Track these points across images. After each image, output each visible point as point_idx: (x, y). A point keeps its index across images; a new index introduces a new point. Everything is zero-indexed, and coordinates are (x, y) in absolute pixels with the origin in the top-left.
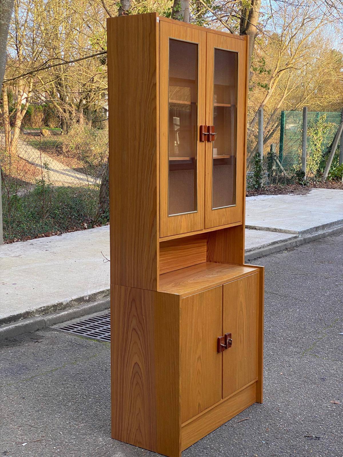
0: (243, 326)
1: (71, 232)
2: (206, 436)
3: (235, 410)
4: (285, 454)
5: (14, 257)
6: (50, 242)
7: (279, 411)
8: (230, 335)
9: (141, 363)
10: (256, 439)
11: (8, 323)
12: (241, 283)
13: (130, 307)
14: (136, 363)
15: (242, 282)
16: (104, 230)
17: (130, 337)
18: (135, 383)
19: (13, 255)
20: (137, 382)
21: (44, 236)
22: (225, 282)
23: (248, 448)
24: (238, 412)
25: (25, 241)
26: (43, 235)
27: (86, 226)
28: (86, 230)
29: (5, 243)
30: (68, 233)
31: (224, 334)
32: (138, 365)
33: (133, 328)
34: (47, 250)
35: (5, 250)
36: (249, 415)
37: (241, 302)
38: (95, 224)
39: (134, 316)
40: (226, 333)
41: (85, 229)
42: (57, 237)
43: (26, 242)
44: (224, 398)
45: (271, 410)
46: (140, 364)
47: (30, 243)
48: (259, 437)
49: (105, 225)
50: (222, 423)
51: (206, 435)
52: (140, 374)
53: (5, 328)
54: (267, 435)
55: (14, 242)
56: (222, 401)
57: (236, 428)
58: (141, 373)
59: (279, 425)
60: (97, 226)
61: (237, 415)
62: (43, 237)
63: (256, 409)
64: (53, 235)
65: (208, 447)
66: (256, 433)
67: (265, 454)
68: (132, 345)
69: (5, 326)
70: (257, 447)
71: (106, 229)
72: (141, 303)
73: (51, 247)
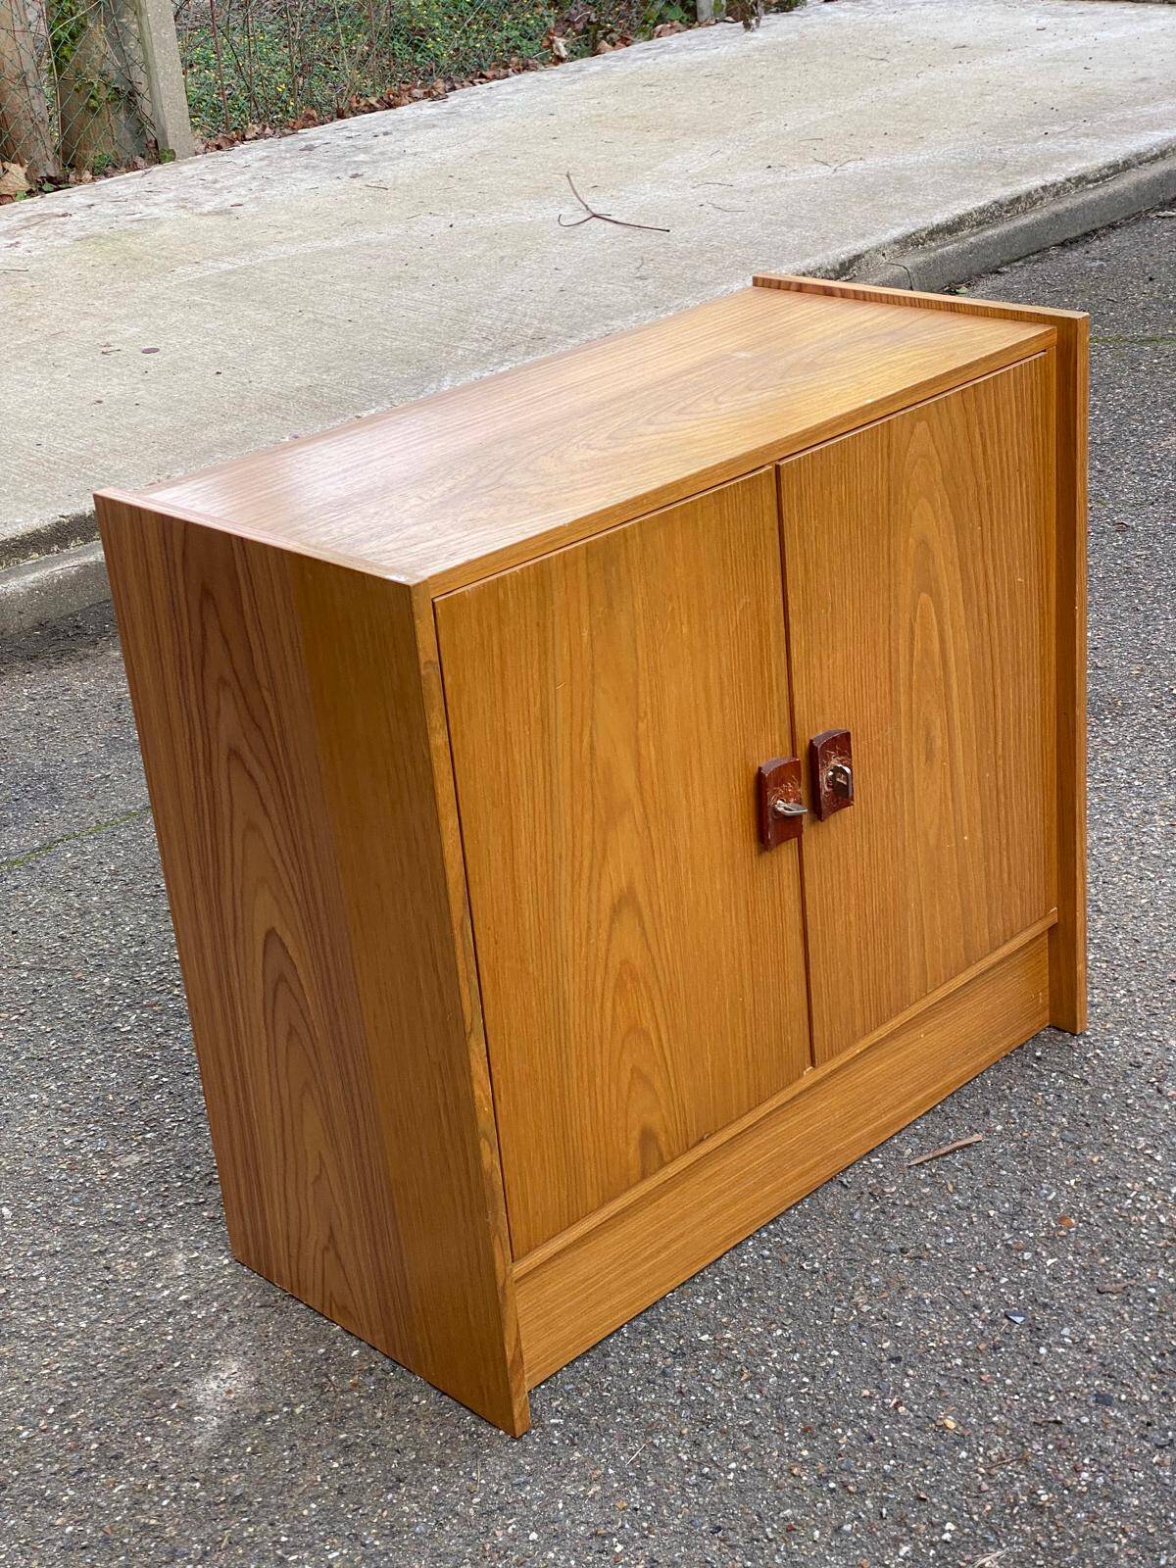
0: (939, 673)
1: (495, 78)
2: (715, 1262)
3: (910, 1095)
4: (1116, 1420)
5: (209, 213)
6: (386, 134)
7: (1159, 1091)
8: (841, 743)
9: (292, 934)
10: (983, 1293)
11: (56, 548)
12: (917, 431)
13: (197, 630)
14: (271, 933)
15: (921, 426)
16: (635, 60)
17: (225, 797)
18: (282, 1029)
19: (207, 208)
20: (290, 1025)
21: (378, 106)
22: (795, 445)
23: (922, 1359)
24: (933, 1097)
25: (285, 135)
26: (373, 101)
27: (562, 48)
28: (561, 66)
29: (207, 147)
30: (479, 86)
31: (805, 736)
32: (283, 945)
33: (231, 750)
34: (355, 176)
35: (189, 182)
36: (987, 1113)
37: (924, 544)
38: (605, 34)
39: (222, 681)
40: (815, 727)
41: (560, 60)
42: (426, 109)
43: (289, 139)
44: (825, 1061)
45: (1116, 1083)
46: (288, 940)
47: (303, 144)
48: (1004, 1280)
49: (650, 39)
50: (825, 1171)
51: (719, 1254)
52: (295, 986)
53: (31, 577)
54: (1050, 1262)
55: (244, 139)
56: (810, 1076)
57: (894, 1204)
58: (301, 985)
59: (1139, 1193)
60: (614, 45)
61: (927, 1113)
62: (372, 109)
63: (1041, 1076)
64: (416, 99)
65: (703, 1345)
66: (992, 1246)
67: (1000, 1412)
68: (238, 837)
69: (37, 566)
70: (972, 1357)
71: (645, 55)
72: (241, 613)
73: (379, 157)
